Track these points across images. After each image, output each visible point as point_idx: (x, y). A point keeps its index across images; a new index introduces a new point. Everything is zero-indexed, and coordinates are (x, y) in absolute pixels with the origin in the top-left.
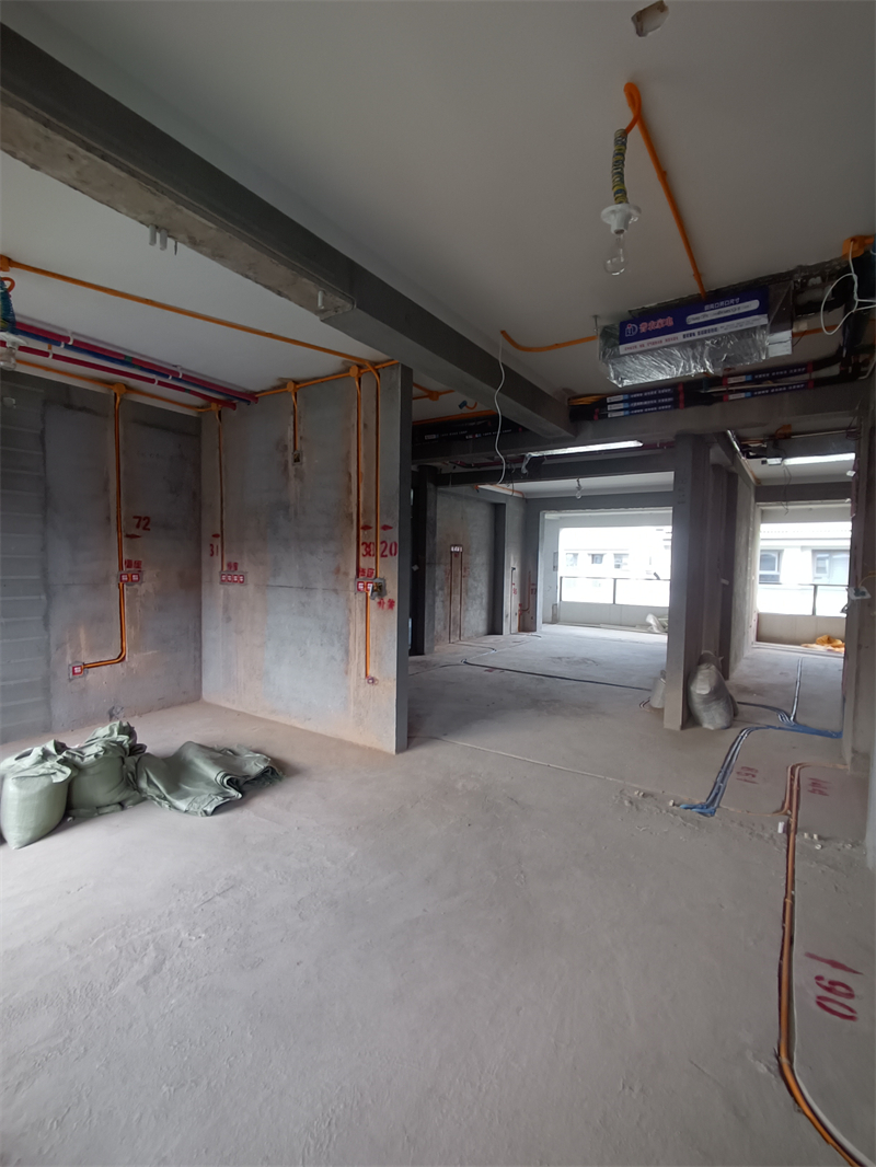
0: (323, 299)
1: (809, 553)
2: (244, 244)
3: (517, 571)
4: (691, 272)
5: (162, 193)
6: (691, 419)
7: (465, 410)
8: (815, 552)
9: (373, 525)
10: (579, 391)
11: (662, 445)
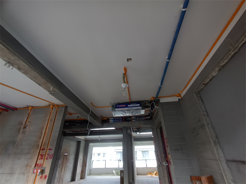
0: (52, 89)
1: (141, 152)
2: (35, 72)
3: (82, 160)
4: (129, 98)
5: (16, 56)
6: (125, 124)
7: (78, 118)
8: (142, 151)
9: (46, 149)
10: (104, 117)
11: (118, 129)
